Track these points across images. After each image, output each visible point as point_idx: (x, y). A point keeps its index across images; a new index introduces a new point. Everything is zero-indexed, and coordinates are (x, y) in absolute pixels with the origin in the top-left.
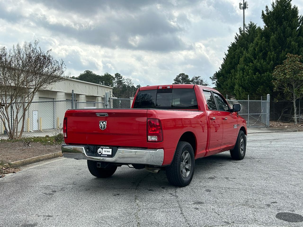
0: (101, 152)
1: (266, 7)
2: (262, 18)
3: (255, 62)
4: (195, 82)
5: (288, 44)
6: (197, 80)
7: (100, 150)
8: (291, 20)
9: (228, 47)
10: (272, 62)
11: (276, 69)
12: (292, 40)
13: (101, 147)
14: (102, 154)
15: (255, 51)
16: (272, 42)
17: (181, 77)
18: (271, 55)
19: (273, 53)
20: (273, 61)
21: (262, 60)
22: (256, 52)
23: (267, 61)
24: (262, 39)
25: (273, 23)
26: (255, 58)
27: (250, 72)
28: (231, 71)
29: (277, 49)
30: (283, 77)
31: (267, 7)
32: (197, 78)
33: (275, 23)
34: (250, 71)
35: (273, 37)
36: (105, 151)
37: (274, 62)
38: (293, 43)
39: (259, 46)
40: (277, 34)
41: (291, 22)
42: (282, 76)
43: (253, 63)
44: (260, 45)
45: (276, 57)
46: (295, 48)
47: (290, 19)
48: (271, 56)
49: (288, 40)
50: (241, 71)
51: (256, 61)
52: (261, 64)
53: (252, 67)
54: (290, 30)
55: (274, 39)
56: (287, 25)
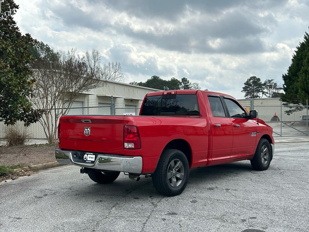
0: (86, 158)
7: (86, 155)
13: (87, 153)
14: (87, 160)
36: (90, 157)
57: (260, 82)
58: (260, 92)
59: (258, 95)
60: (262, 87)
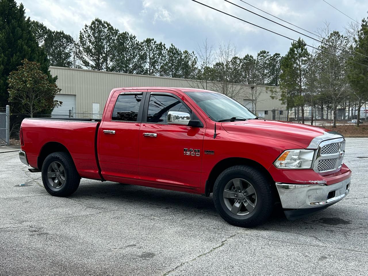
5: (19, 47)
8: (19, 19)
11: (11, 76)
12: (23, 43)
30: (23, 86)
35: (2, 36)
38: (25, 47)
40: (6, 33)
42: (22, 84)
45: (6, 61)
46: (28, 54)
49: (20, 43)
54: (21, 31)
55: (3, 37)
56: (17, 25)
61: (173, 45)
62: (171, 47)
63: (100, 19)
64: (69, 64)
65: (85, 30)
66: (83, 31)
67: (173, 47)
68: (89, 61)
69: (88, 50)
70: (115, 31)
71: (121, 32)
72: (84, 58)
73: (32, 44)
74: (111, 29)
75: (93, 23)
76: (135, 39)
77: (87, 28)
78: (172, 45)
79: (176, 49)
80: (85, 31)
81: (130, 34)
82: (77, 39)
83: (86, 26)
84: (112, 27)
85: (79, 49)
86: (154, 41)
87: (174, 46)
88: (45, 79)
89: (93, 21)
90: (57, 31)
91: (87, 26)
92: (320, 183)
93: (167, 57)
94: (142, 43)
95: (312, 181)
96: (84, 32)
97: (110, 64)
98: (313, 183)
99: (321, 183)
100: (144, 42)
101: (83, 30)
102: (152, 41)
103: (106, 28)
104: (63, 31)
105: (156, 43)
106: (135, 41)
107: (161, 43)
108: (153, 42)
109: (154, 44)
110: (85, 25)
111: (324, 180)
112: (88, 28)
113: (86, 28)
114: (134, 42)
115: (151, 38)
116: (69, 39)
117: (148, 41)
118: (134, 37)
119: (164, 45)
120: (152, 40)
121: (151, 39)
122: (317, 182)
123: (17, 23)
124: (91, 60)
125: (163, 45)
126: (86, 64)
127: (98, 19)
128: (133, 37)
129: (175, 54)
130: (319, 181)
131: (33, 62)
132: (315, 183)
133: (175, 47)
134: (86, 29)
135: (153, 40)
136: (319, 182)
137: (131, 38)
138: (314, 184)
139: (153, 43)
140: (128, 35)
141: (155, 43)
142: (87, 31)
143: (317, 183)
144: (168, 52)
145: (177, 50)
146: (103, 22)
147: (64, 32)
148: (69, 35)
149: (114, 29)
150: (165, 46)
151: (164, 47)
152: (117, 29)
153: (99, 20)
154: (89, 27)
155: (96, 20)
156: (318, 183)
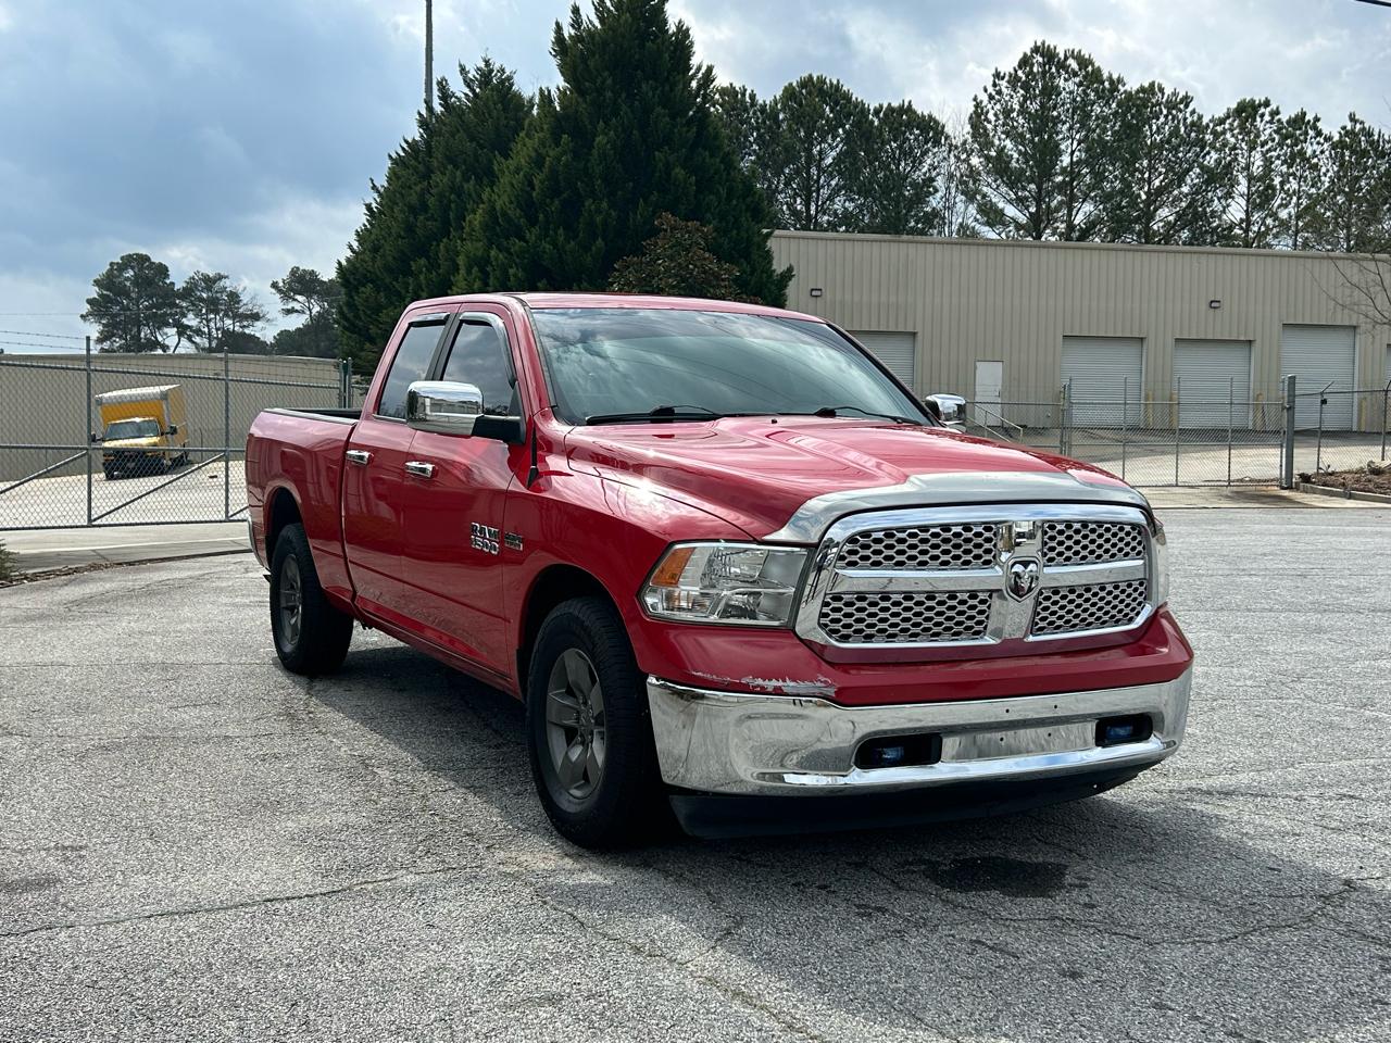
1: (573, 12)
2: (555, 56)
3: (534, 238)
4: (201, 299)
5: (657, 174)
6: (209, 289)
8: (668, 78)
9: (390, 156)
10: (600, 242)
11: (617, 274)
12: (672, 159)
15: (533, 189)
16: (601, 163)
17: (130, 273)
18: (599, 211)
19: (605, 205)
20: (603, 240)
21: (561, 231)
22: (534, 194)
23: (581, 235)
24: (557, 144)
25: (603, 83)
26: (533, 222)
27: (515, 275)
28: (412, 263)
29: (620, 193)
31: (576, 10)
32: (210, 282)
33: (609, 81)
34: (511, 271)
35: (605, 141)
37: (606, 245)
38: (679, 172)
39: (546, 170)
40: (620, 129)
41: (667, 88)
43: (522, 238)
44: (550, 167)
45: (615, 222)
46: (687, 196)
47: (666, 74)
48: (598, 219)
49: (660, 160)
50: (475, 269)
51: (536, 230)
52: (555, 245)
53: (518, 257)
54: (667, 119)
55: (609, 146)
56: (656, 99)
57: (168, 282)
58: (168, 325)
59: (160, 339)
60: (177, 306)
61: (1357, 117)
62: (1349, 128)
63: (1051, 42)
64: (933, 219)
65: (991, 90)
66: (984, 98)
67: (1358, 126)
68: (1001, 205)
69: (1000, 167)
70: (1107, 84)
71: (1132, 85)
72: (984, 196)
73: (707, 160)
74: (1096, 75)
75: (1025, 62)
76: (1187, 106)
77: (1001, 82)
78: (1352, 118)
79: (1369, 134)
80: (994, 93)
81: (1168, 91)
82: (957, 127)
83: (997, 75)
84: (1097, 72)
85: (969, 164)
86: (1269, 109)
87: (1362, 123)
88: (723, 280)
89: (1025, 54)
90: (889, 104)
91: (1002, 74)
92: (795, 692)
93: (1328, 169)
94: (1222, 121)
95: (760, 681)
96: (991, 97)
97: (1084, 211)
98: (762, 687)
99: (801, 692)
100: (1228, 117)
101: (986, 91)
102: (1262, 110)
103: (1075, 74)
104: (910, 102)
105: (1277, 118)
106: (1188, 115)
107: (1304, 114)
108: (1267, 113)
109: (1271, 122)
110: (994, 72)
111: (825, 682)
112: (1004, 83)
113: (995, 85)
114: (1185, 119)
115: (1259, 98)
116: (931, 130)
117: (1247, 111)
118: (1187, 100)
119: (1317, 119)
120: (1260, 105)
121: (1257, 102)
122: (780, 683)
123: (658, 92)
124: (1010, 202)
125: (1309, 121)
126: (993, 216)
127: (1043, 43)
128: (1181, 102)
129: (1364, 153)
130: (792, 684)
131: (689, 224)
132: (770, 689)
133: (1367, 126)
134: (998, 88)
135: (1267, 104)
136: (789, 685)
137: (1172, 105)
138: (763, 691)
139: (1267, 118)
140: (1163, 94)
141: (1273, 118)
142: (999, 93)
143: (778, 692)
144: (1334, 146)
145: (1376, 138)
146: (1062, 56)
147: (914, 107)
148: (930, 116)
149: (1105, 76)
150: (1318, 124)
151: (1315, 128)
152: (1115, 77)
153: (1049, 46)
154: (1007, 78)
155: (1036, 50)
156: (785, 690)
